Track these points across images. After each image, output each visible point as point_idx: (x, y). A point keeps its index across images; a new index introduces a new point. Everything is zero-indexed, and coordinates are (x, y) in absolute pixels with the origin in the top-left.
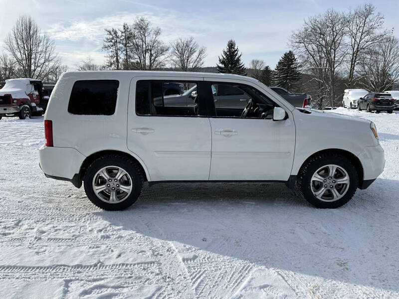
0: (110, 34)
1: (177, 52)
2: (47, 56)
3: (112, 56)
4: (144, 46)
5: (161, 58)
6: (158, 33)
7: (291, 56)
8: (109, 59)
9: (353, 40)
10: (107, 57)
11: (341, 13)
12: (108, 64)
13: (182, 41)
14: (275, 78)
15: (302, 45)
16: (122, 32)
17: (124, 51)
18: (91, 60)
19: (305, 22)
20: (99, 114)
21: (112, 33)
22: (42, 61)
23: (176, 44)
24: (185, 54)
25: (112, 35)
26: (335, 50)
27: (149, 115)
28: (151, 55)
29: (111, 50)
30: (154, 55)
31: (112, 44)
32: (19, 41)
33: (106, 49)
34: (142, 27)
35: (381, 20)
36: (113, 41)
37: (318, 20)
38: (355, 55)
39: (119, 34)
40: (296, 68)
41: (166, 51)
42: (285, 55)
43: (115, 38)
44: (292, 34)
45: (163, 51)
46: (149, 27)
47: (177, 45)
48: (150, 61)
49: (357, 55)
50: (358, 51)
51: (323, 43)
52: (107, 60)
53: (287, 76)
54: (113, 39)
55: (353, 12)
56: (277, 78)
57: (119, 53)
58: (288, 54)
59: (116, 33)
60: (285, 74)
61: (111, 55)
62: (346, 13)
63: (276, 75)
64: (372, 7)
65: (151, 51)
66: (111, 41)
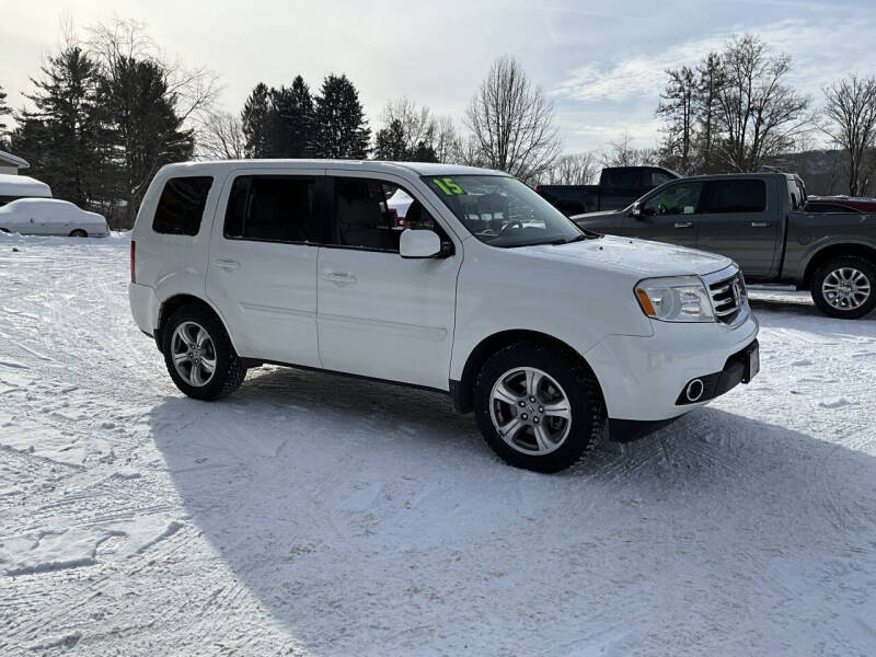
0: (677, 79)
1: (839, 109)
2: (537, 134)
3: (675, 129)
4: (746, 101)
5: (785, 128)
6: (781, 68)
8: (667, 135)
10: (664, 131)
12: (663, 146)
13: (858, 82)
16: (704, 74)
17: (704, 114)
18: (628, 139)
21: (682, 78)
22: (526, 146)
23: (840, 90)
24: (862, 114)
25: (680, 82)
28: (760, 121)
29: (673, 115)
30: (767, 121)
31: (678, 101)
32: (490, 107)
33: (664, 113)
34: (745, 59)
36: (682, 94)
39: (697, 77)
41: (801, 107)
43: (686, 88)
45: (790, 109)
46: (763, 55)
47: (843, 92)
48: (757, 135)
52: (664, 138)
54: (681, 89)
57: (693, 119)
59: (689, 76)
61: (672, 126)
65: (760, 111)
66: (676, 96)
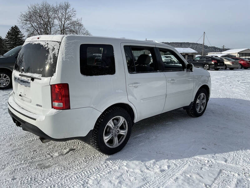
7: (17, 29)
9: (60, 22)
11: (51, 5)
14: (6, 44)
15: (28, 22)
19: (29, 7)
20: (105, 75)
26: (50, 28)
27: (135, 72)
35: (75, 13)
37: (37, 7)
38: (62, 31)
40: (22, 37)
42: (12, 28)
44: (21, 14)
49: (63, 31)
50: (64, 29)
51: (42, 22)
53: (16, 43)
55: (58, 6)
56: (8, 44)
58: (14, 27)
60: (14, 41)
62: (55, 6)
63: (8, 42)
64: (68, 4)
